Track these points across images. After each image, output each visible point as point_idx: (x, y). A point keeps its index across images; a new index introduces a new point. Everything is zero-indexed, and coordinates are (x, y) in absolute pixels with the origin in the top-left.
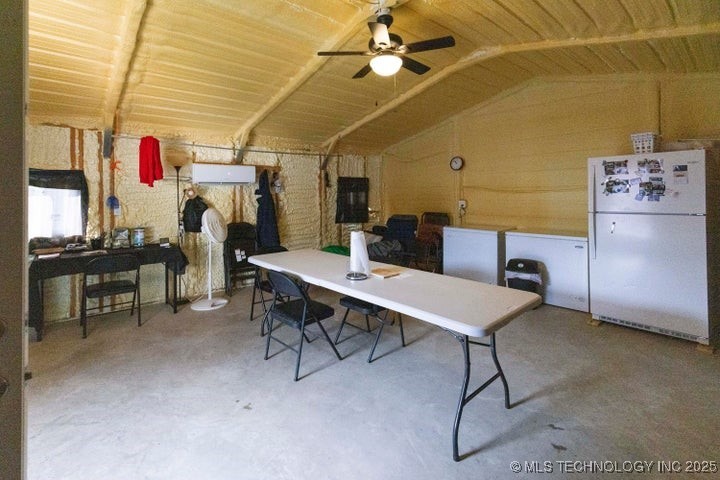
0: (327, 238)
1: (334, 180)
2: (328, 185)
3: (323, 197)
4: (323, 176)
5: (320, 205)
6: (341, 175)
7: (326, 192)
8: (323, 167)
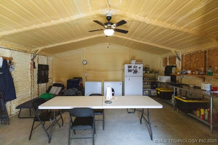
0: (33, 91)
1: (36, 66)
2: (34, 67)
3: (32, 73)
4: (32, 64)
5: (31, 76)
6: (39, 64)
7: (33, 71)
8: (32, 60)
